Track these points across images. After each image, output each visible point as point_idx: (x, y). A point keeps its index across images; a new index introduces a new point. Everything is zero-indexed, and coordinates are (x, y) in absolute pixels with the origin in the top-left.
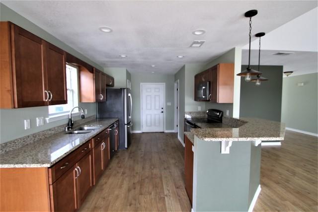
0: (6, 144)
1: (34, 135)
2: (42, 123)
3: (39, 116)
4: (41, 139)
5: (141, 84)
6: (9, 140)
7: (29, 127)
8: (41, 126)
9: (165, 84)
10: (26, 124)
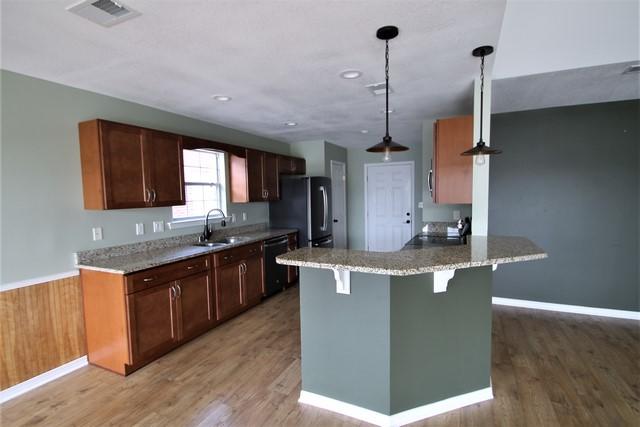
0: (110, 249)
1: (148, 244)
2: (161, 229)
3: (157, 220)
4: (158, 249)
5: (366, 165)
6: (114, 245)
7: (142, 233)
8: (161, 233)
9: (413, 162)
10: (139, 229)
